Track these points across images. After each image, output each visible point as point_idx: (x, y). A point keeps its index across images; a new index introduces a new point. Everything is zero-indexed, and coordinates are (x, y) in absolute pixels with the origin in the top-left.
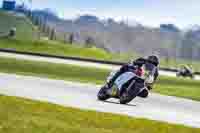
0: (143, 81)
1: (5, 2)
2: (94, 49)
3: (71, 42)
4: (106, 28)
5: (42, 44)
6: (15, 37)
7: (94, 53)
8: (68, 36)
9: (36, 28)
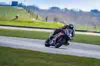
1: (12, 2)
3: (47, 21)
6: (18, 20)
9: (29, 14)
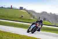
0: (37, 27)
2: (46, 21)
4: (49, 15)
5: (31, 20)
7: (46, 23)
8: (38, 18)
